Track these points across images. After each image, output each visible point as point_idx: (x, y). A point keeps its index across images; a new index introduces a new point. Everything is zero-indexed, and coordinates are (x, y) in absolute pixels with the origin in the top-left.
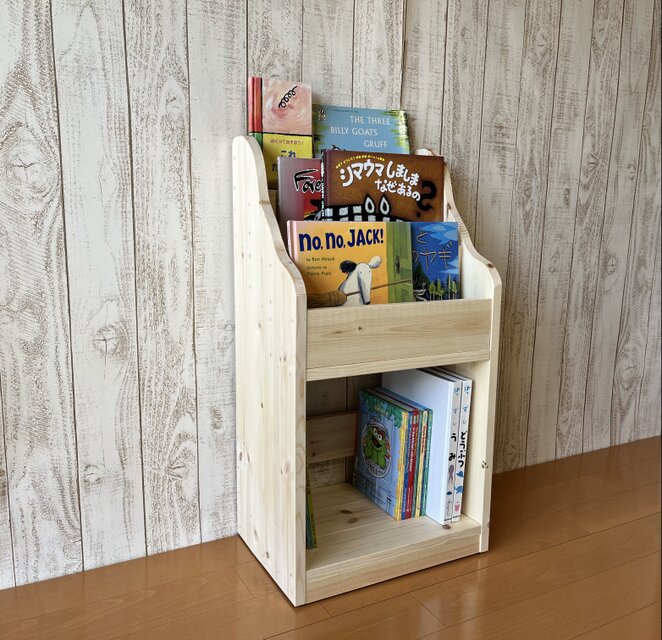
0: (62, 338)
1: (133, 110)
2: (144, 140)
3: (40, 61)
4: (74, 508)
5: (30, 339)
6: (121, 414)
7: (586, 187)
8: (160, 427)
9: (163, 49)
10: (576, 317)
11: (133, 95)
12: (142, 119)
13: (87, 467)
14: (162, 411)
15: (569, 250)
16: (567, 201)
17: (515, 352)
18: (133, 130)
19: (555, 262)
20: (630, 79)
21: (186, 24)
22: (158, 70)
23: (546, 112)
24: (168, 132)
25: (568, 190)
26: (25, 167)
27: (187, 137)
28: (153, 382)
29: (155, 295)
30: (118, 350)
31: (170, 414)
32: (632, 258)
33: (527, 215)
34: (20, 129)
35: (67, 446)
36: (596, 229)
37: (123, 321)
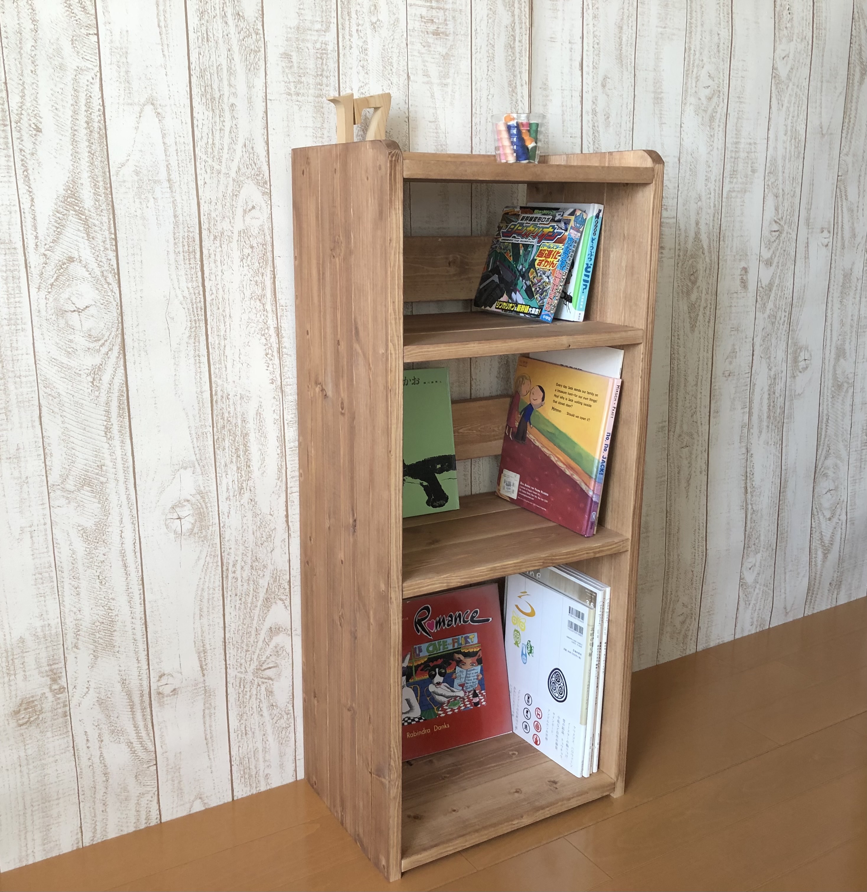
0: (127, 520)
1: (205, 227)
2: (219, 263)
3: (94, 179)
4: (146, 726)
5: (89, 524)
6: (201, 610)
7: (769, 263)
8: (248, 621)
9: (239, 148)
10: (761, 432)
11: (204, 208)
12: (215, 238)
13: (160, 677)
14: (249, 600)
15: (749, 346)
16: (744, 284)
17: (683, 484)
18: (205, 251)
19: (731, 363)
20: (821, 117)
21: (266, 112)
22: (233, 174)
23: (716, 171)
24: (247, 251)
25: (745, 270)
26: (79, 311)
27: (269, 254)
28: (238, 567)
29: (238, 456)
30: (196, 530)
31: (259, 603)
32: (828, 347)
33: (692, 308)
34: (72, 266)
35: (136, 653)
36: (782, 315)
37: (200, 493)
